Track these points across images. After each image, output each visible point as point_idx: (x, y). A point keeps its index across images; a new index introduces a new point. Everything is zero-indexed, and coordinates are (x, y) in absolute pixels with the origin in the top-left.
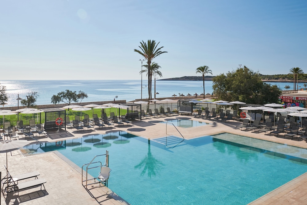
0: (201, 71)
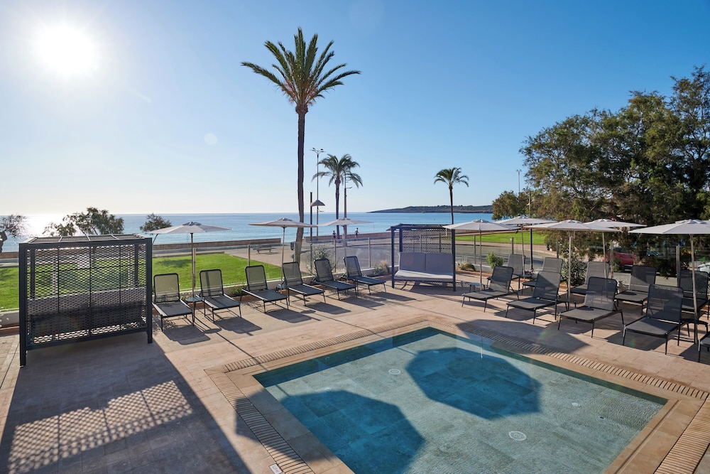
0: (445, 179)
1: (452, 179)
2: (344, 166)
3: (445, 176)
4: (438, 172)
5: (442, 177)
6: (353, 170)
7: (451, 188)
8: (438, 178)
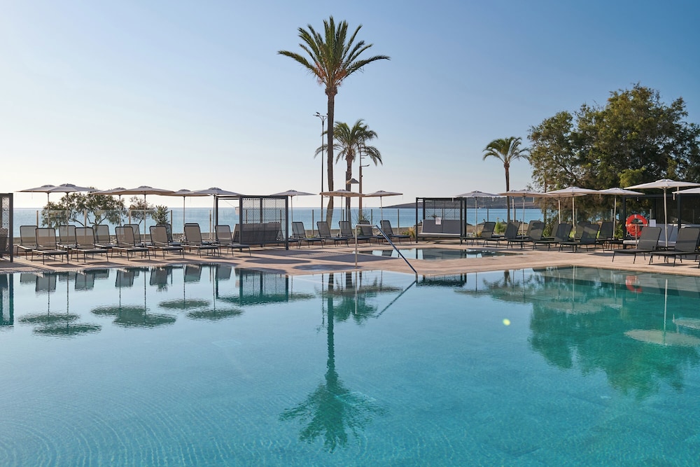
0: (499, 154)
1: (509, 154)
2: (357, 137)
3: (499, 149)
4: (488, 143)
5: (495, 150)
6: (369, 143)
7: (507, 166)
8: (488, 152)
